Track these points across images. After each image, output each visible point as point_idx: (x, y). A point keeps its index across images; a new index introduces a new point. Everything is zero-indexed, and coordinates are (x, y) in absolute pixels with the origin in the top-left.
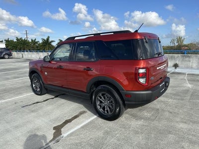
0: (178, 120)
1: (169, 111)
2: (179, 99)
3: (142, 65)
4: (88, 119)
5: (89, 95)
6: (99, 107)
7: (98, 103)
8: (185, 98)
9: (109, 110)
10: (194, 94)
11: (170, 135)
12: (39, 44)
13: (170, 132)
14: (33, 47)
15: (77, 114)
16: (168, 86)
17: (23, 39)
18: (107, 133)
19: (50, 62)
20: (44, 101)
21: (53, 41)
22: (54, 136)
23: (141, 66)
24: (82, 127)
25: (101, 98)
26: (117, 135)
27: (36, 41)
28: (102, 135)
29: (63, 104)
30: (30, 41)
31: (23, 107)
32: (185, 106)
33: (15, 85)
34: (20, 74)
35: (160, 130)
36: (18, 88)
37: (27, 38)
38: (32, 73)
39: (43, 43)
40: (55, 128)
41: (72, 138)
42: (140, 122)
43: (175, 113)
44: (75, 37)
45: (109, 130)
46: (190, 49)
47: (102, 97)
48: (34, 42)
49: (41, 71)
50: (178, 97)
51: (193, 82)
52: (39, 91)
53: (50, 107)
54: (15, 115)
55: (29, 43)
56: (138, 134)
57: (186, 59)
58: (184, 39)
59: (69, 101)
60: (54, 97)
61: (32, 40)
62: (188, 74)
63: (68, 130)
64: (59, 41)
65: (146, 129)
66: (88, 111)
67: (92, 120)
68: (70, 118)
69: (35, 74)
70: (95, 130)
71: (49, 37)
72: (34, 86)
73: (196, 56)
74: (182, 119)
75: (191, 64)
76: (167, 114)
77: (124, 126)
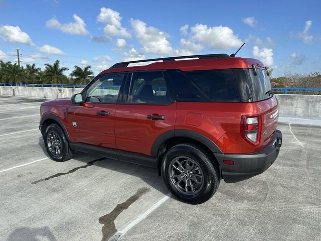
0: (301, 199)
1: (282, 186)
2: (291, 166)
3: (251, 111)
4: (154, 202)
5: (156, 160)
6: (173, 181)
7: (172, 174)
8: (300, 163)
9: (192, 186)
10: (311, 157)
11: (297, 226)
12: (40, 74)
13: (295, 221)
14: (29, 78)
15: (134, 193)
16: (280, 145)
17: (13, 64)
18: (194, 225)
19: (81, 104)
20: (71, 172)
21: (65, 69)
22: (104, 235)
23: (250, 114)
24: (149, 217)
25: (177, 165)
26: (213, 229)
27: (36, 67)
28: (187, 230)
29: (105, 176)
30: (25, 67)
31: (35, 183)
32: (305, 176)
33: (11, 144)
34: (15, 124)
35: (279, 217)
36: (19, 149)
37: (19, 62)
38: (47, 123)
39: (48, 71)
40: (102, 220)
41: (136, 236)
42: (244, 205)
43: (292, 188)
44: (128, 63)
45: (196, 220)
46: (282, 86)
47: (180, 164)
48: (32, 69)
49: (65, 120)
50: (289, 162)
51: (303, 138)
52: (60, 155)
53: (84, 183)
54: (24, 199)
55: (23, 70)
56: (245, 225)
57: (287, 101)
58: (272, 70)
59: (114, 172)
60: (85, 164)
61: (28, 66)
62: (292, 125)
63: (126, 223)
64: (75, 69)
65: (256, 217)
66: (152, 188)
67: (163, 204)
68: (124, 201)
69: (53, 126)
70: (172, 221)
71: (57, 62)
72: (49, 145)
73: (303, 97)
74: (307, 197)
75: (294, 109)
76: (281, 190)
77: (219, 213)
